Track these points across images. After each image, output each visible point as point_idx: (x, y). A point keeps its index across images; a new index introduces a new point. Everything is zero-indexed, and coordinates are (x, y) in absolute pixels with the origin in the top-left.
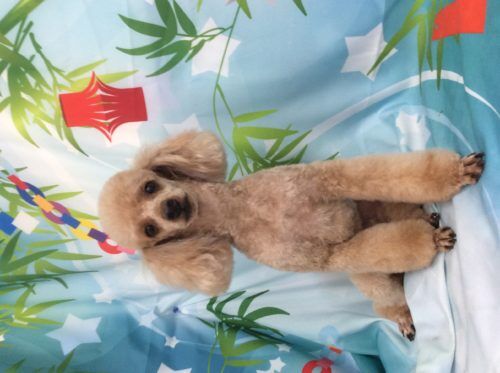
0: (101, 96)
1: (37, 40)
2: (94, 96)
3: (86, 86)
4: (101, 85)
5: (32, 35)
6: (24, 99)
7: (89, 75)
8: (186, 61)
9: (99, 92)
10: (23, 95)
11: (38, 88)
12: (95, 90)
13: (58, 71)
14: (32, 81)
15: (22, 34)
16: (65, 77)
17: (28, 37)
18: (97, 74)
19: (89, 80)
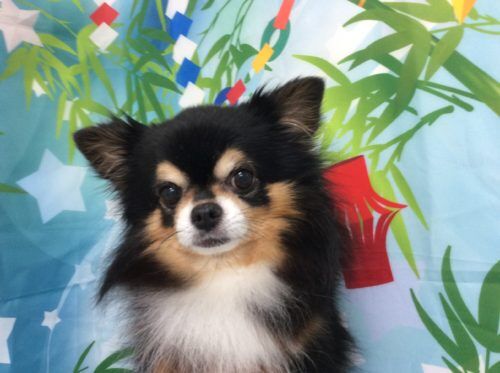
0: (372, 219)
1: (444, 118)
2: (369, 207)
3: (382, 195)
4: (387, 218)
5: (449, 110)
6: (349, 105)
7: (400, 199)
8: (444, 359)
9: (376, 216)
10: (355, 103)
11: (368, 122)
12: (379, 209)
13: (399, 152)
14: (378, 112)
15: (450, 94)
16: (390, 162)
17: (446, 104)
18: (403, 212)
19: (391, 200)
